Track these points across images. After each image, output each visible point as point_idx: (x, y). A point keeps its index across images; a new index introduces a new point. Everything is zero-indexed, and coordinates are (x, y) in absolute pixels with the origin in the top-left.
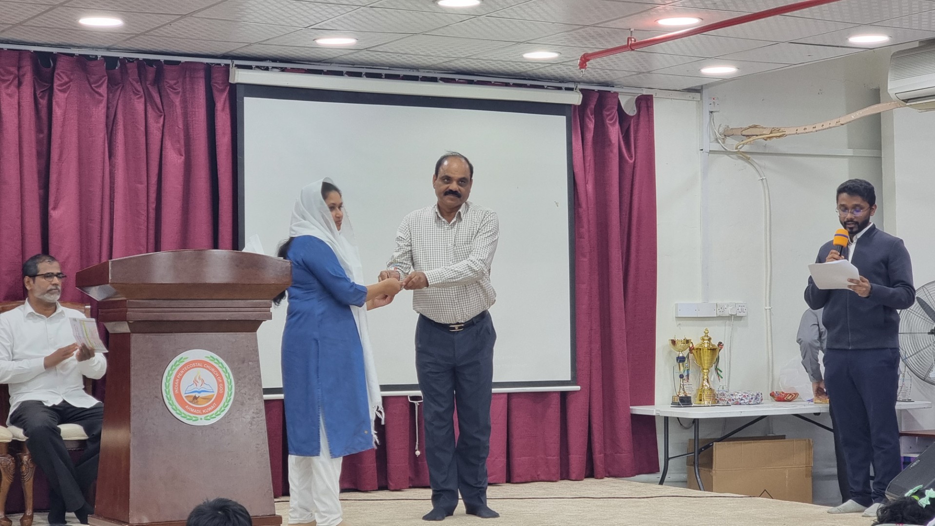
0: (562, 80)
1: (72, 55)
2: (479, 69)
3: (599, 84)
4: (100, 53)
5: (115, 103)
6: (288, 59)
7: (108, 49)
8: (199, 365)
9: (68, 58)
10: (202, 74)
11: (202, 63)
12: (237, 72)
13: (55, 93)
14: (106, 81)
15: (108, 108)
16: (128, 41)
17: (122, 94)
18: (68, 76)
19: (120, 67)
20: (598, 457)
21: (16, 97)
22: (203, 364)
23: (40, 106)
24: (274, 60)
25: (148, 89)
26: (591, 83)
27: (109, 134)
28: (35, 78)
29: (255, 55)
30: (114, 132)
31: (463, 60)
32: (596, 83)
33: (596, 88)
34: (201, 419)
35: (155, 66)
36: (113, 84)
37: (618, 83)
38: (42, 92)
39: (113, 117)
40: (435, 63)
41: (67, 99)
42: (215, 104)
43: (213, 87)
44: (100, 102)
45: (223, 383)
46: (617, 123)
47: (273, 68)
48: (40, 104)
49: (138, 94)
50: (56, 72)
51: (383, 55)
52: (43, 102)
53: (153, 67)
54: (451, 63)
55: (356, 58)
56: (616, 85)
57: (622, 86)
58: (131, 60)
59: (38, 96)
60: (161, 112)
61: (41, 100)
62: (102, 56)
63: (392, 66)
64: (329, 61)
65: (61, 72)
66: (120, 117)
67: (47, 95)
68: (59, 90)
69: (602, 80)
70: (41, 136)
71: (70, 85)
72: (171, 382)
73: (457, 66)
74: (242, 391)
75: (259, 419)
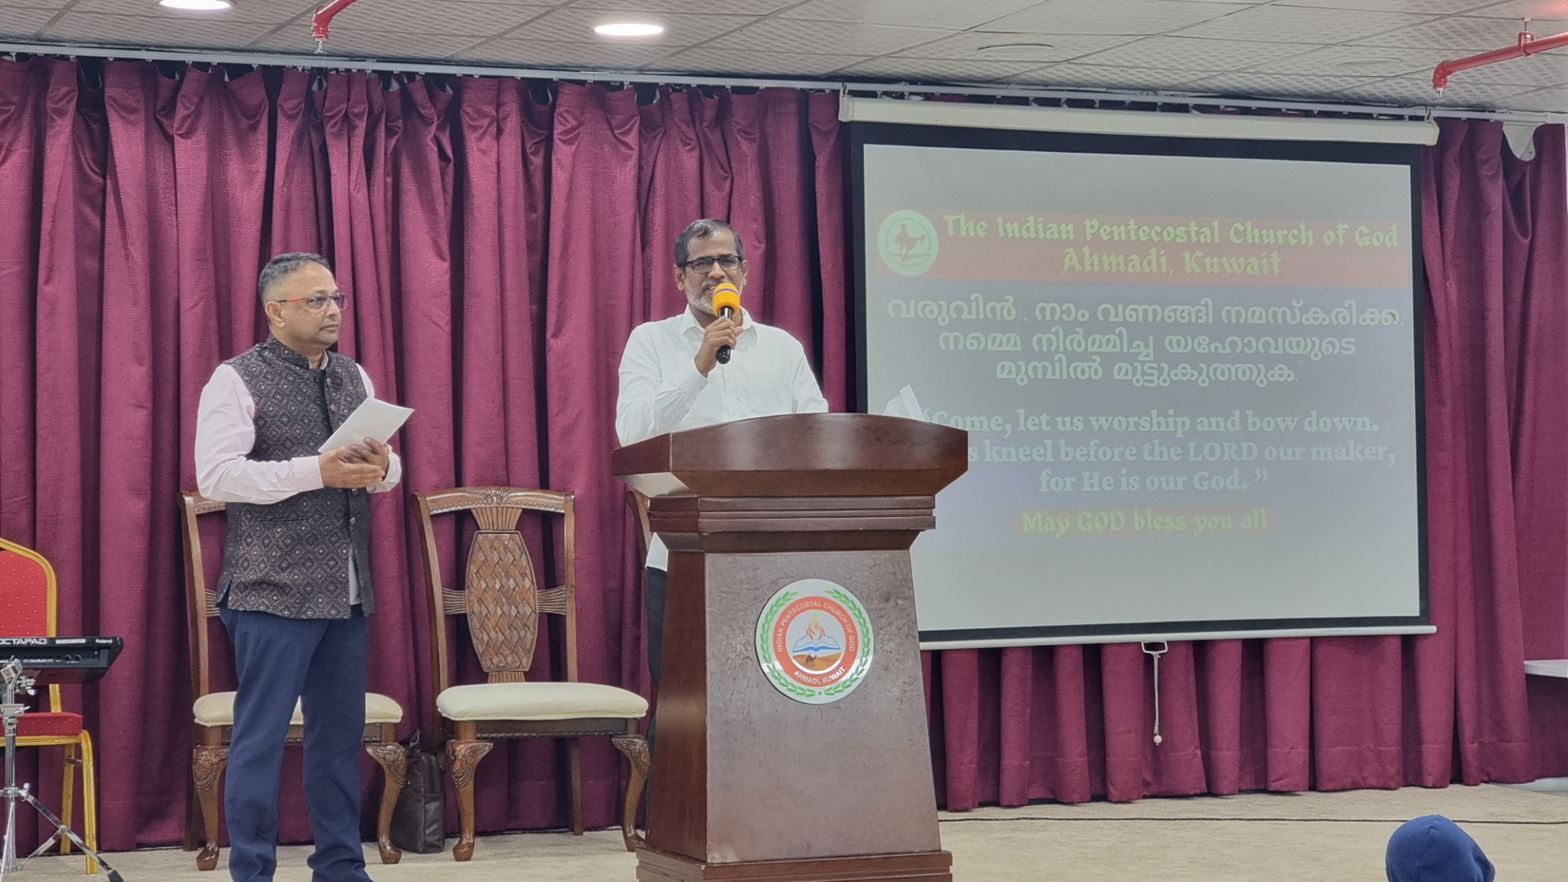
0: (1404, 103)
1: (582, 83)
2: (1260, 88)
3: (1470, 107)
4: (628, 78)
5: (651, 159)
6: (936, 79)
7: (641, 71)
8: (815, 604)
9: (576, 87)
10: (792, 108)
11: (793, 90)
12: (851, 105)
13: (555, 148)
14: (637, 124)
15: (640, 168)
16: (673, 58)
17: (662, 146)
18: (575, 118)
19: (661, 99)
20: (1470, 747)
21: (494, 155)
22: (822, 603)
23: (532, 168)
24: (913, 81)
25: (705, 135)
26: (1454, 106)
27: (642, 211)
28: (522, 122)
29: (880, 74)
30: (651, 207)
31: (1231, 76)
32: (1463, 106)
33: (1464, 115)
34: (820, 693)
35: (717, 95)
36: (649, 127)
37: (1504, 105)
38: (535, 143)
39: (648, 182)
40: (1185, 80)
41: (574, 155)
42: (815, 157)
43: (812, 129)
44: (627, 158)
45: (855, 634)
46: (1501, 176)
47: (911, 94)
48: (532, 163)
49: (690, 144)
50: (557, 110)
51: (1097, 69)
52: (537, 161)
53: (713, 98)
54: (1212, 81)
55: (1050, 76)
56: (1499, 108)
57: (1510, 110)
58: (677, 88)
59: (528, 151)
60: (725, 171)
61: (532, 157)
62: (631, 83)
63: (1111, 88)
64: (1004, 80)
65: (566, 111)
66: (659, 181)
67: (542, 149)
68: (564, 142)
69: (1473, 101)
70: (534, 216)
71: (579, 133)
72: (771, 633)
73: (1221, 84)
74: (885, 648)
75: (915, 693)
